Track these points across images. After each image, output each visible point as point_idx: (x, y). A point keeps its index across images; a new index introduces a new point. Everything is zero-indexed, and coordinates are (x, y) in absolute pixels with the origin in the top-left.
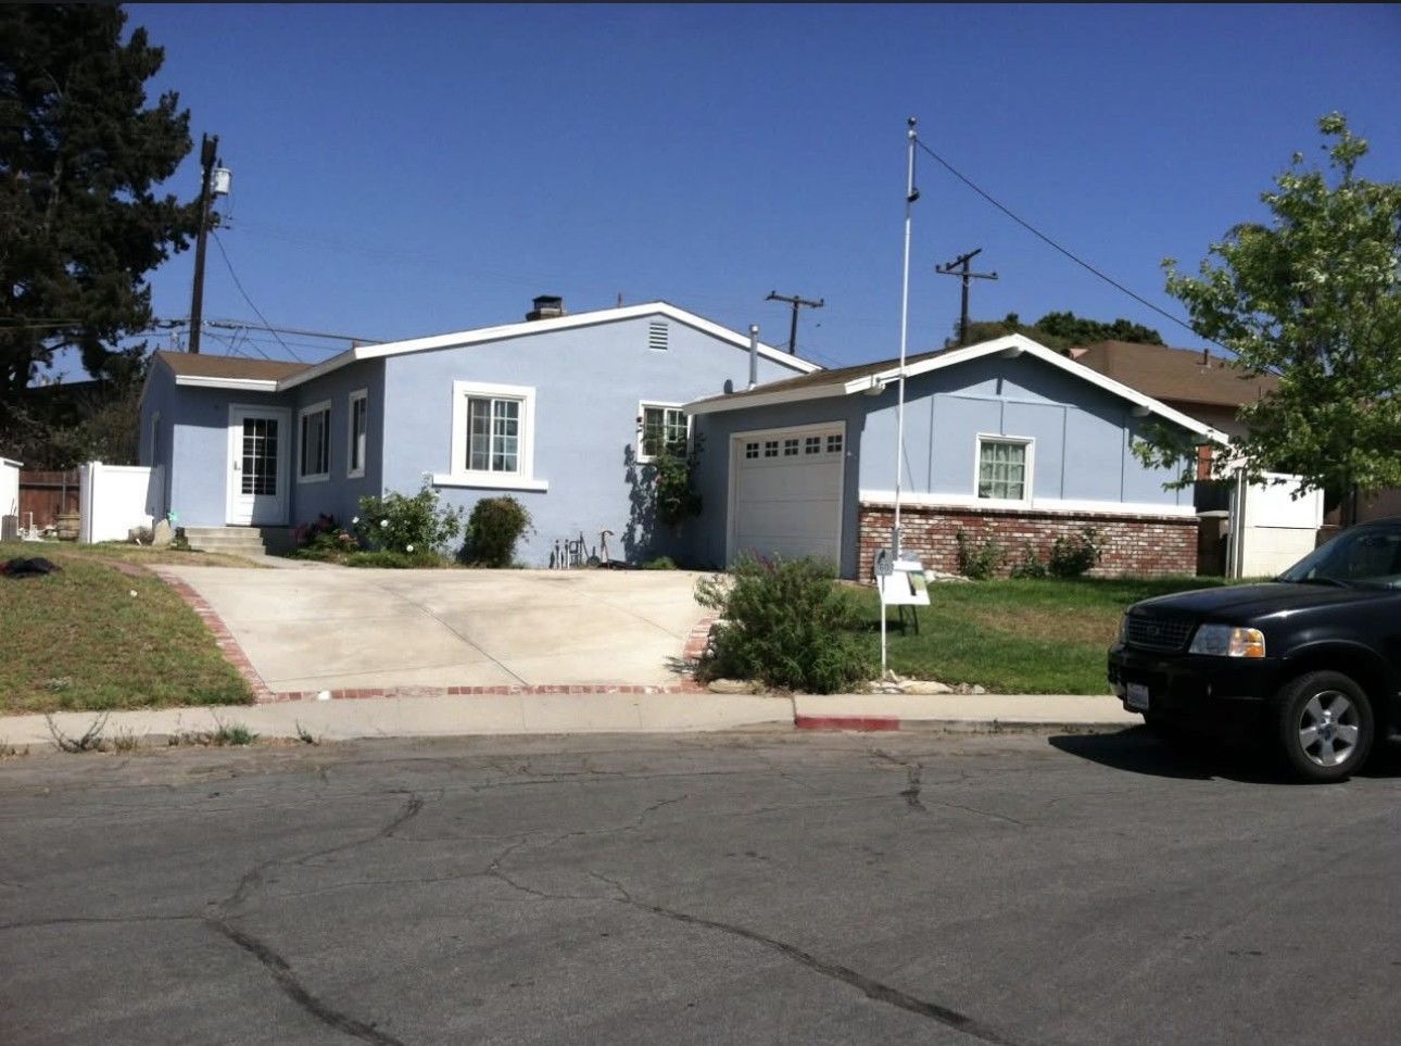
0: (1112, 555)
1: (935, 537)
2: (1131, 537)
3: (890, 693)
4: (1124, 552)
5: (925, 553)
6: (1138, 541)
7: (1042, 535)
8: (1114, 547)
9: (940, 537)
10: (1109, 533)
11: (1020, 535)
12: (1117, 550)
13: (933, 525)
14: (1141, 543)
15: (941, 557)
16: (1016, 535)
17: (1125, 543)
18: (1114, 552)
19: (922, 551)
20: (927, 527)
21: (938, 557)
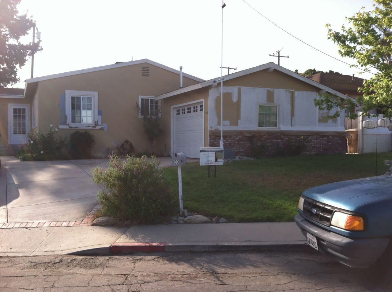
0: (313, 147)
1: (241, 142)
2: (320, 140)
3: (180, 223)
4: (317, 145)
5: (237, 149)
6: (323, 141)
7: (284, 140)
8: (313, 144)
9: (243, 143)
10: (311, 139)
11: (276, 140)
12: (315, 145)
13: (240, 138)
14: (324, 142)
15: (244, 150)
16: (274, 141)
17: (317, 142)
18: (313, 146)
19: (236, 148)
20: (237, 139)
21: (242, 150)
